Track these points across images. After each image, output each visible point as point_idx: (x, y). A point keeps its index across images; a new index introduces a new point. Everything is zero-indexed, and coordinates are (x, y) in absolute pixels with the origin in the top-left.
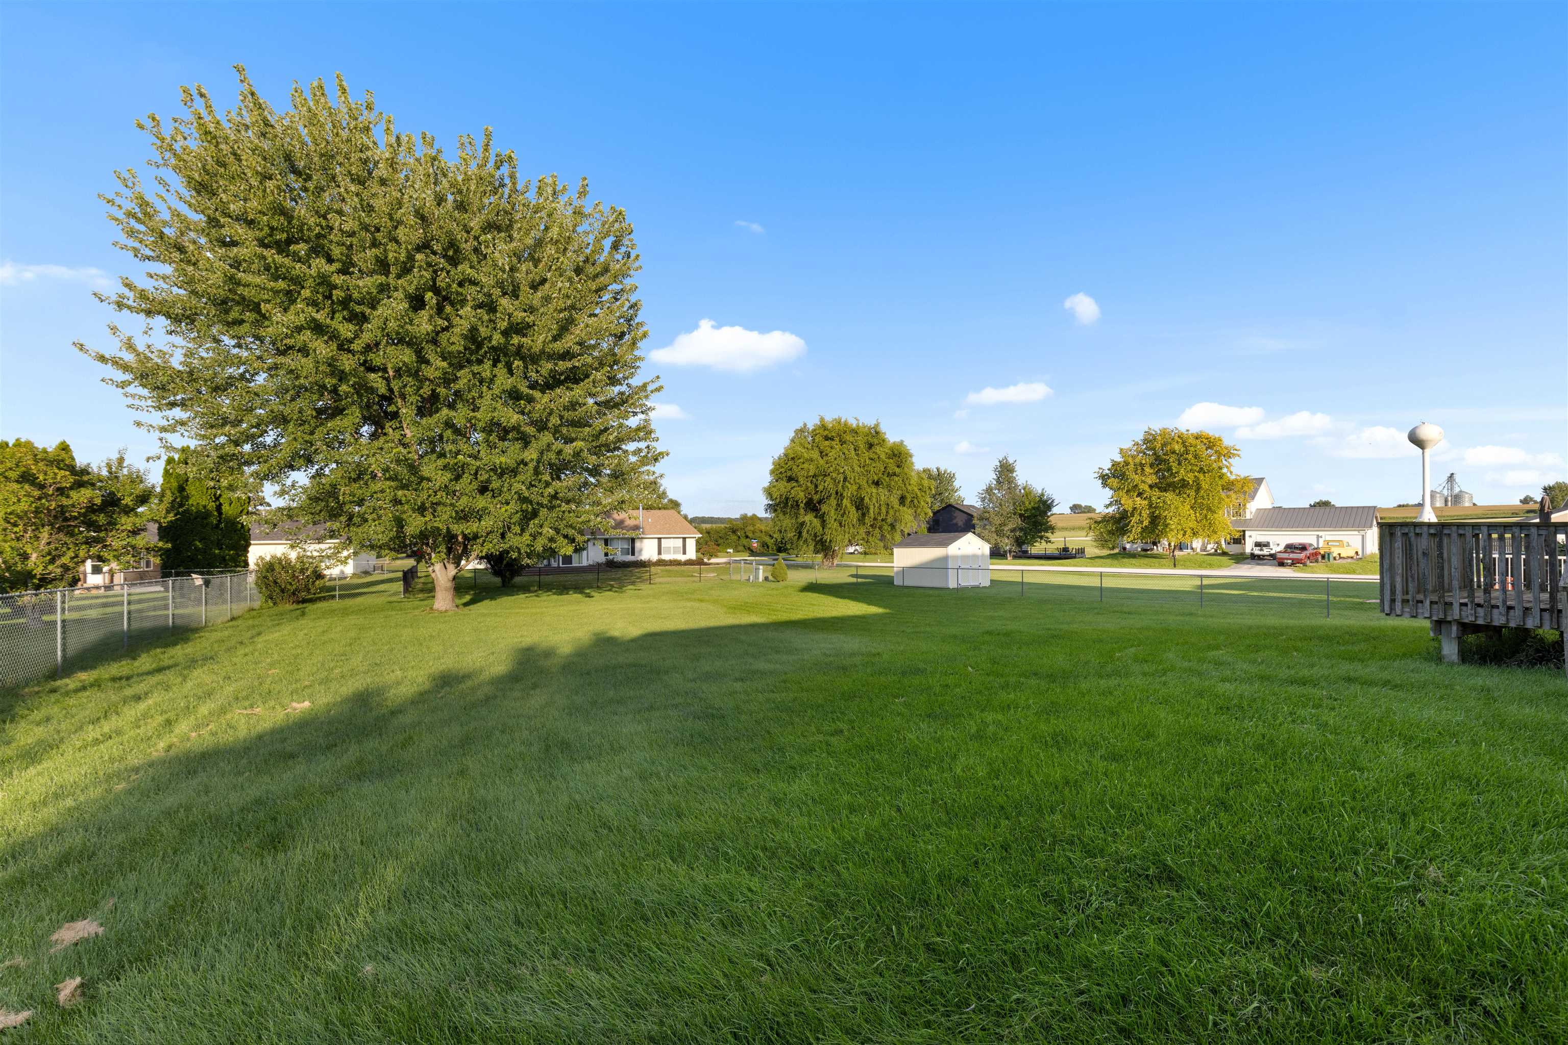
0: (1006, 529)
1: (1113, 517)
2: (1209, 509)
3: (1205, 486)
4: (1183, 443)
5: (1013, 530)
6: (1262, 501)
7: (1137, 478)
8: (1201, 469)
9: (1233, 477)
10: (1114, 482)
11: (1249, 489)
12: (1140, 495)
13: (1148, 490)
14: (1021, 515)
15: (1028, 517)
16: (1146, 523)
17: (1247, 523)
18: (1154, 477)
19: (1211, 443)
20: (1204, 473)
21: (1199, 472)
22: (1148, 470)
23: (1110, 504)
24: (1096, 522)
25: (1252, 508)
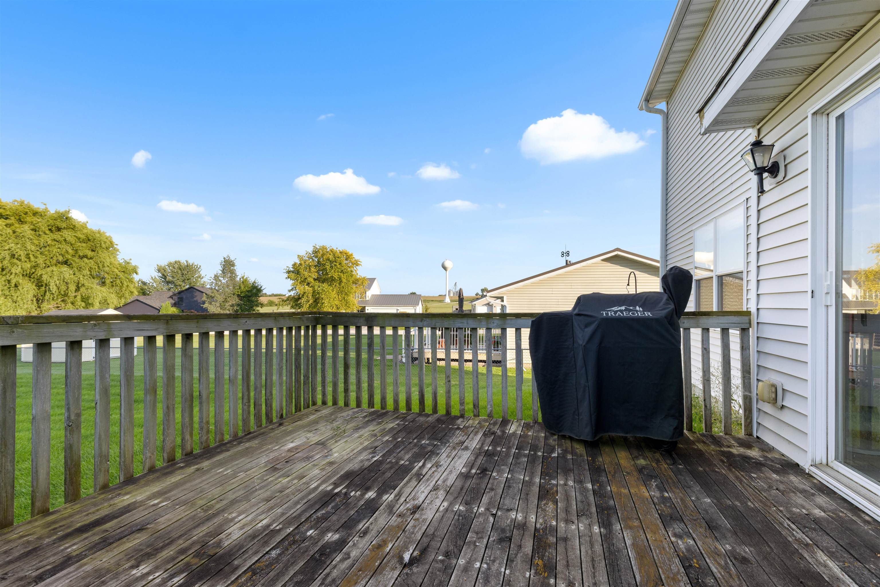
0: (227, 304)
1: (294, 297)
2: (346, 294)
3: (344, 280)
4: (334, 255)
5: (232, 306)
6: (374, 290)
7: (306, 273)
8: (342, 271)
9: (358, 277)
10: (293, 275)
11: (366, 283)
12: (308, 284)
13: (313, 282)
14: (238, 296)
15: (244, 297)
16: (311, 301)
17: (367, 302)
18: (316, 274)
19: (348, 257)
20: (344, 273)
21: (341, 272)
22: (313, 269)
23: (292, 290)
24: (283, 301)
25: (369, 294)
